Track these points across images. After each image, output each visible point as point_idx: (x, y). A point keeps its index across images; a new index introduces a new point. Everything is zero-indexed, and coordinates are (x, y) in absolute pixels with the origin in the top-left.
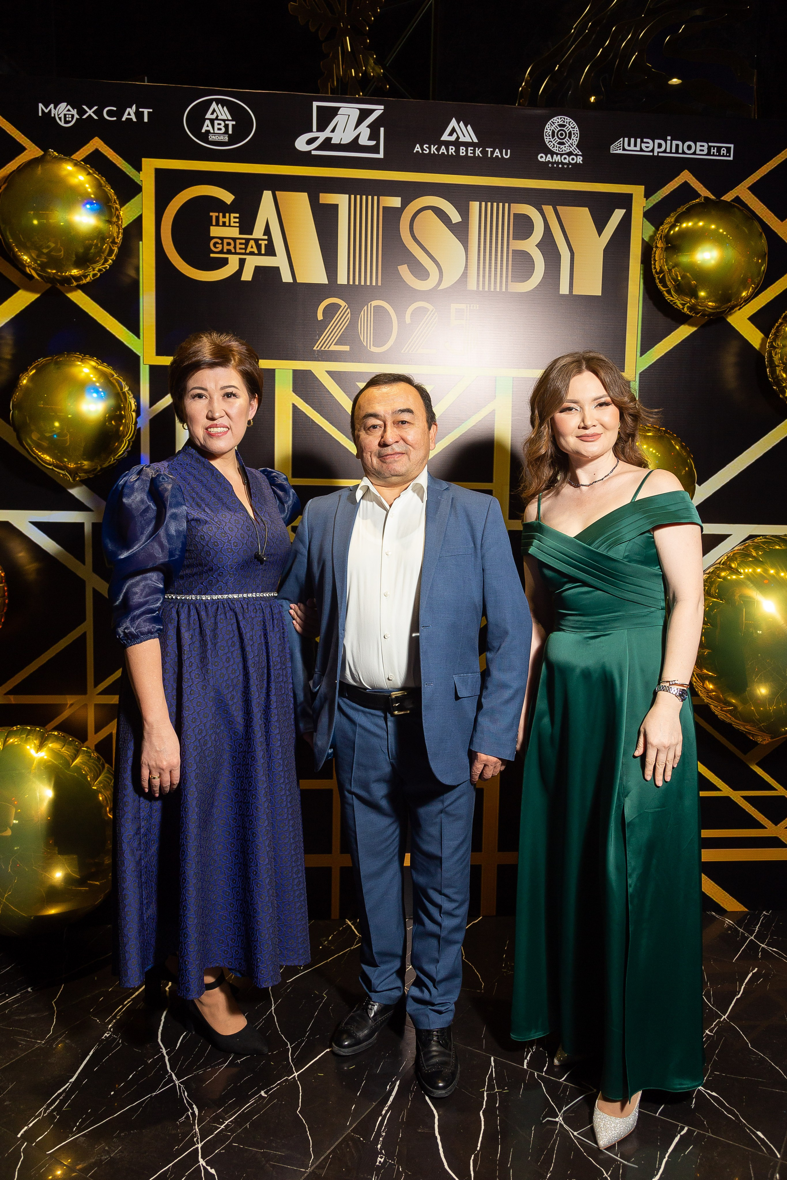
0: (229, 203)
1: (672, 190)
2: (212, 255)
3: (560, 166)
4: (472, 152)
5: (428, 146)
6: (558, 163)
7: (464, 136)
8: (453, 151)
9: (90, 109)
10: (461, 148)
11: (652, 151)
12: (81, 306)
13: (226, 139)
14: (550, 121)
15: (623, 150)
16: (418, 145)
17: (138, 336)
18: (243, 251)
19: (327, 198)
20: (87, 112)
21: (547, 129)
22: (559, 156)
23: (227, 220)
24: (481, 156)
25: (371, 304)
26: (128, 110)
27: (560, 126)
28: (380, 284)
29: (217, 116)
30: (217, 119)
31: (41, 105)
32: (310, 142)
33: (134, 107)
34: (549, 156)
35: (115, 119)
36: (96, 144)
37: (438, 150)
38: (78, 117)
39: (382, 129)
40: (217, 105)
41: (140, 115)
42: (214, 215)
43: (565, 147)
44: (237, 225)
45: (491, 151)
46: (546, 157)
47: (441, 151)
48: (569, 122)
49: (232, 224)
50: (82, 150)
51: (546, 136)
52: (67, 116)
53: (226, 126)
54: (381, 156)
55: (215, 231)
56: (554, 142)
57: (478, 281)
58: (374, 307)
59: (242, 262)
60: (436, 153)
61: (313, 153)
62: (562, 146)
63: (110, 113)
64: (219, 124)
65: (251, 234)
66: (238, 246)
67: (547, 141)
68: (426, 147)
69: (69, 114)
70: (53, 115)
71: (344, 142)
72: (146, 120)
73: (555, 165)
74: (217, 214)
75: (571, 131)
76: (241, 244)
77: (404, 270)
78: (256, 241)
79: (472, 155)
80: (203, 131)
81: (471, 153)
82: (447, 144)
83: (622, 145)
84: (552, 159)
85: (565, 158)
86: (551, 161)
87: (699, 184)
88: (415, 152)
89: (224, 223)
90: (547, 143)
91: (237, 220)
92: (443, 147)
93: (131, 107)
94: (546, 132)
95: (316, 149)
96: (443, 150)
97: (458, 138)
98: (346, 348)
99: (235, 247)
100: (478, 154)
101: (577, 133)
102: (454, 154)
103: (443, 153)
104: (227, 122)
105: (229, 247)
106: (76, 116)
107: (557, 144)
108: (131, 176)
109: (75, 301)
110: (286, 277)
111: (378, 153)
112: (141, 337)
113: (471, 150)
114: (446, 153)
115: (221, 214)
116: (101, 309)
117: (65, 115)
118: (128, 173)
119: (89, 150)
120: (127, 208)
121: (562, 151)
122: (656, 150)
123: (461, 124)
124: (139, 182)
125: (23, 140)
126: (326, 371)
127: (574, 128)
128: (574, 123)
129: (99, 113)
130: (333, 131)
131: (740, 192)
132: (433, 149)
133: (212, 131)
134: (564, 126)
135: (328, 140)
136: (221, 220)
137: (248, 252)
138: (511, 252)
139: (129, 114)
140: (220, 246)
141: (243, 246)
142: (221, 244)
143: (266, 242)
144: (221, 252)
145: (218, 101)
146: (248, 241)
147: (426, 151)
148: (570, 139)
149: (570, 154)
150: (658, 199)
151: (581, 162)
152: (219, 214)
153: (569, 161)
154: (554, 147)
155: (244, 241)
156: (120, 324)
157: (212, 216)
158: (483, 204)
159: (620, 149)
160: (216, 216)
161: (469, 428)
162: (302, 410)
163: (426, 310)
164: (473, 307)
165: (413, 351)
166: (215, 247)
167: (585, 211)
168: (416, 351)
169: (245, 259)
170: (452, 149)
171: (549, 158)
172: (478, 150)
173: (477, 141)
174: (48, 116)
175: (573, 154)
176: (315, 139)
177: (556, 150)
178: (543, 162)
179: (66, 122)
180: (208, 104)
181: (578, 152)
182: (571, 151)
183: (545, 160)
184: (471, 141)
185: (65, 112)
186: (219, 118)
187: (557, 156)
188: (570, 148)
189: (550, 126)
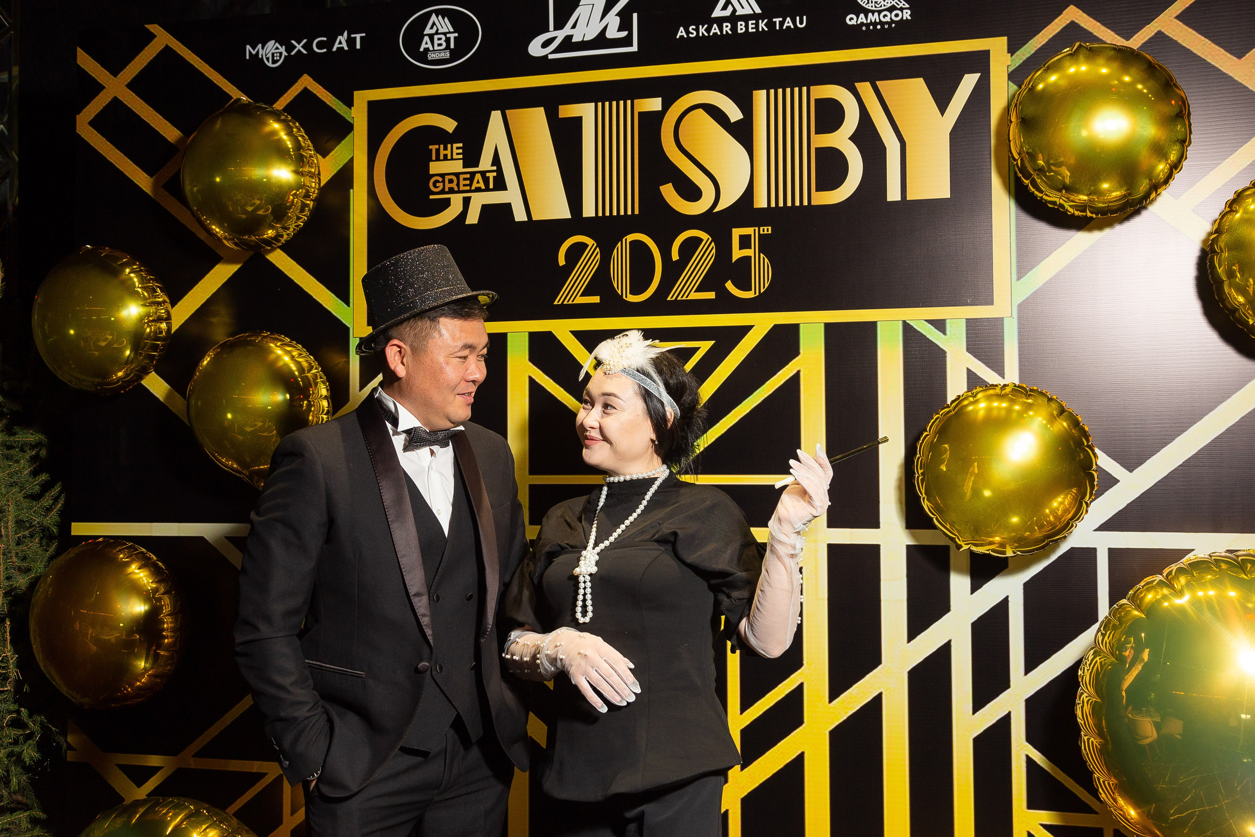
0: (451, 132)
1: (1051, 36)
2: (431, 197)
3: (879, 27)
4: (754, 26)
5: (694, 27)
6: (875, 24)
7: (743, 8)
8: (728, 29)
9: (299, 44)
10: (739, 23)
12: (286, 273)
13: (447, 55)
16: (682, 29)
17: (348, 304)
18: (468, 188)
19: (568, 111)
20: (296, 47)
22: (876, 14)
24: (766, 29)
25: (626, 240)
26: (340, 37)
28: (637, 212)
29: (438, 30)
30: (437, 33)
31: (248, 47)
32: (545, 44)
33: (346, 34)
34: (862, 16)
35: (325, 50)
36: (306, 82)
37: (708, 30)
38: (286, 54)
39: (635, 15)
40: (437, 17)
41: (351, 42)
43: (884, 1)
44: (461, 156)
45: (780, 21)
46: (858, 17)
47: (713, 31)
49: (455, 156)
50: (290, 91)
52: (275, 55)
53: (448, 40)
54: (634, 48)
55: (436, 168)
57: (769, 195)
58: (630, 242)
59: (467, 202)
60: (706, 34)
61: (551, 57)
62: (879, 1)
63: (319, 45)
64: (440, 39)
65: (478, 166)
66: (462, 182)
68: (693, 29)
69: (277, 53)
70: (260, 57)
71: (587, 38)
72: (358, 47)
73: (871, 28)
74: (437, 147)
76: (465, 179)
77: (668, 191)
78: (483, 173)
79: (754, 30)
80: (422, 50)
81: (752, 28)
82: (720, 21)
84: (867, 20)
85: (885, 16)
86: (865, 22)
87: (1095, 22)
88: (678, 37)
89: (445, 156)
91: (461, 151)
92: (715, 26)
93: (342, 35)
95: (555, 51)
96: (715, 29)
97: (735, 11)
98: (596, 299)
99: (458, 185)
100: (762, 28)
102: (730, 32)
103: (715, 34)
104: (448, 35)
105: (451, 185)
106: (285, 54)
108: (342, 114)
109: (280, 268)
110: (520, 215)
111: (630, 44)
112: (351, 305)
113: (752, 24)
114: (719, 33)
115: (442, 146)
116: (308, 274)
117: (273, 54)
118: (338, 111)
119: (297, 89)
120: (336, 152)
121: (881, 6)
124: (350, 120)
125: (229, 88)
126: (570, 331)
129: (308, 46)
130: (574, 27)
131: (1163, 24)
132: (702, 30)
133: (431, 49)
136: (442, 152)
137: (473, 188)
138: (812, 150)
139: (340, 43)
140: (440, 185)
141: (468, 182)
142: (442, 182)
143: (495, 174)
144: (443, 192)
146: (473, 174)
147: (692, 34)
149: (892, 9)
150: (1029, 52)
151: (909, 18)
152: (439, 147)
154: (868, 3)
155: (468, 176)
156: (328, 291)
157: (431, 150)
158: (772, 91)
160: (436, 149)
161: (763, 398)
162: (541, 384)
163: (699, 240)
164: (764, 231)
165: (682, 297)
166: (435, 186)
167: (919, 83)
168: (687, 297)
169: (470, 198)
170: (727, 26)
171: (862, 18)
172: (762, 22)
173: (760, 11)
174: (255, 57)
175: (897, 9)
176: (552, 40)
177: (872, 7)
178: (853, 25)
179: (274, 62)
180: (427, 17)
181: (904, 5)
182: (893, 5)
183: (857, 22)
184: (752, 13)
185: (273, 51)
186: (439, 32)
187: (873, 15)
188: (891, 1)
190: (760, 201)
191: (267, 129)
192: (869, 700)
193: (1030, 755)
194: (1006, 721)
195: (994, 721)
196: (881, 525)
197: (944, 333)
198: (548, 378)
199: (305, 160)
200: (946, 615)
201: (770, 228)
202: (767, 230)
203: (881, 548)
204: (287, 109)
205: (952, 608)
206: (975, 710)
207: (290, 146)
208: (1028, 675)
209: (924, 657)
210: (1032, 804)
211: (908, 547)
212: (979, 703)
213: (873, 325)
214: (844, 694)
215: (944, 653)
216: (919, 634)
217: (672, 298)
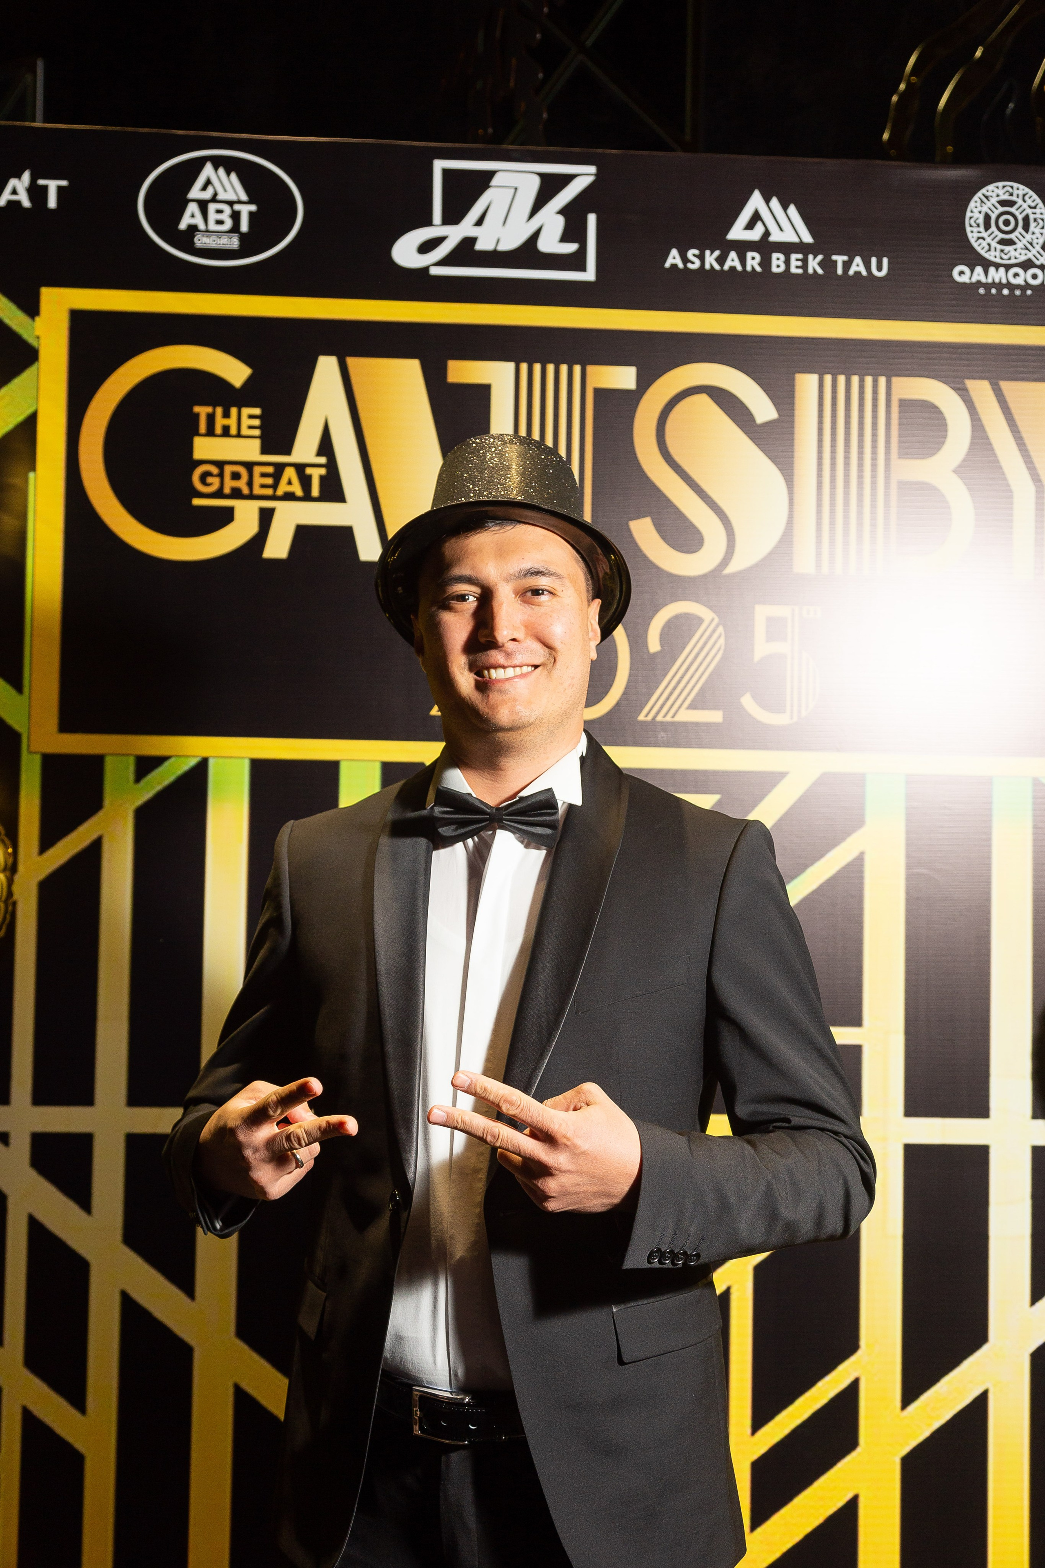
0: (238, 385)
2: (197, 502)
3: (1006, 292)
4: (800, 263)
5: (696, 252)
6: (1000, 286)
7: (782, 230)
8: (755, 263)
10: (775, 256)
13: (234, 243)
14: (979, 194)
16: (674, 252)
17: (19, 689)
18: (269, 492)
19: (464, 372)
21: (972, 212)
22: (1002, 270)
23: (232, 422)
24: (820, 271)
26: (13, 182)
27: (1003, 203)
29: (216, 194)
30: (214, 199)
32: (426, 247)
33: (26, 176)
34: (979, 270)
37: (721, 260)
39: (592, 219)
40: (216, 170)
41: (37, 193)
42: (203, 411)
43: (1016, 250)
44: (257, 432)
45: (844, 262)
46: (972, 271)
47: (728, 263)
48: (1024, 195)
49: (245, 431)
53: (235, 216)
54: (589, 275)
55: (205, 448)
56: (989, 240)
57: (819, 554)
59: (266, 517)
60: (717, 267)
61: (435, 271)
62: (1007, 249)
64: (219, 212)
65: (289, 453)
66: (258, 480)
67: (972, 236)
68: (694, 255)
71: (503, 247)
72: (52, 203)
73: (994, 291)
74: (209, 409)
75: (1028, 214)
76: (264, 475)
77: (645, 532)
78: (300, 468)
79: (800, 271)
80: (183, 226)
81: (797, 267)
82: (742, 248)
84: (987, 278)
85: (1016, 275)
86: (983, 280)
88: (667, 265)
89: (226, 429)
90: (972, 241)
91: (257, 422)
92: (733, 255)
93: (19, 176)
94: (971, 218)
95: (441, 263)
96: (733, 260)
97: (767, 233)
99: (250, 484)
100: (814, 269)
101: (1042, 219)
102: (758, 269)
103: (732, 269)
104: (237, 207)
105: (235, 484)
107: (997, 243)
108: (15, 329)
110: (369, 550)
111: (582, 268)
112: (26, 689)
113: (797, 260)
114: (739, 268)
115: (219, 411)
118: (9, 322)
121: (1009, 258)
123: (775, 202)
124: (31, 341)
127: (1035, 207)
128: (1034, 196)
130: (479, 222)
132: (711, 259)
133: (202, 226)
134: (1011, 204)
135: (469, 242)
136: (220, 422)
137: (280, 492)
138: (894, 486)
139: (14, 192)
140: (215, 482)
141: (269, 481)
142: (217, 476)
143: (323, 471)
144: (219, 494)
145: (217, 162)
146: (280, 468)
147: (693, 263)
148: (1027, 233)
149: (1027, 265)
152: (215, 410)
153: (1025, 281)
154: (989, 250)
155: (270, 470)
157: (198, 414)
158: (828, 379)
160: (208, 414)
161: (802, 896)
163: (696, 621)
165: (664, 717)
166: (204, 481)
168: (673, 717)
169: (273, 510)
170: (753, 258)
172: (814, 259)
173: (811, 240)
175: (1034, 266)
176: (438, 241)
177: (995, 257)
178: (965, 283)
180: (195, 167)
182: (1029, 260)
183: (970, 279)
184: (798, 240)
186: (219, 198)
187: (997, 270)
188: (1027, 251)
189: (978, 204)
190: (804, 562)
192: (965, 1405)
196: (991, 1113)
203: (994, 1151)
211: (1034, 1151)
214: (927, 1394)
217: (647, 716)
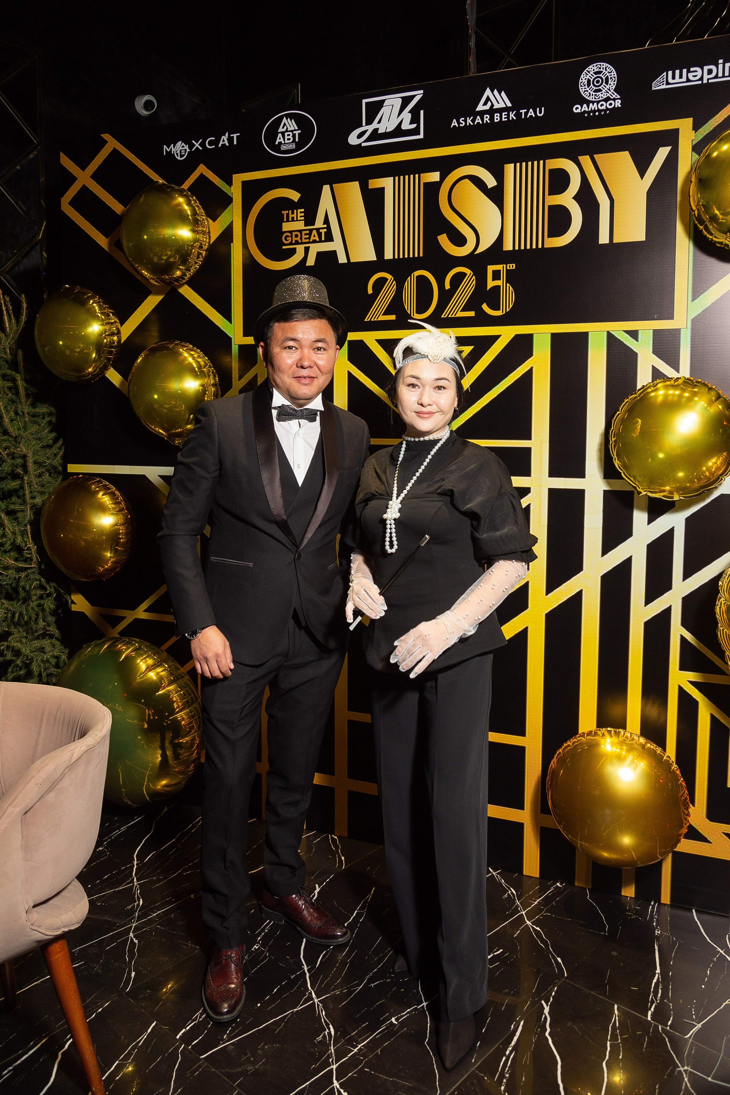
0: (296, 201)
2: (284, 247)
3: (597, 114)
4: (506, 116)
5: (463, 119)
6: (594, 111)
7: (498, 103)
8: (487, 119)
9: (197, 143)
11: (701, 79)
13: (294, 146)
14: (585, 71)
15: (666, 85)
16: (455, 120)
17: (231, 322)
18: (308, 240)
19: (375, 183)
20: (195, 145)
21: (582, 79)
22: (595, 104)
23: (295, 216)
24: (515, 118)
25: (414, 275)
26: (223, 137)
27: (596, 73)
28: (421, 255)
29: (287, 128)
30: (287, 131)
31: (165, 147)
32: (360, 136)
33: (227, 134)
34: (585, 105)
35: (214, 146)
36: (202, 169)
37: (473, 121)
38: (189, 151)
39: (422, 112)
40: (287, 120)
41: (230, 140)
42: (285, 213)
43: (602, 94)
44: (303, 218)
45: (525, 112)
46: (582, 107)
47: (477, 121)
48: (606, 67)
49: (299, 218)
50: (191, 176)
51: (581, 86)
52: (182, 151)
54: (421, 136)
55: (287, 227)
56: (589, 91)
57: (514, 241)
58: (416, 277)
59: (307, 250)
60: (472, 124)
61: (363, 145)
62: (598, 94)
63: (210, 143)
64: (289, 135)
65: (314, 225)
66: (304, 237)
67: (582, 91)
68: (462, 120)
69: (183, 150)
70: (173, 153)
71: (389, 130)
72: (235, 143)
73: (592, 114)
74: (287, 212)
75: (608, 76)
76: (306, 234)
77: (443, 240)
78: (318, 230)
79: (506, 119)
80: (277, 143)
81: (505, 118)
82: (482, 113)
83: (665, 79)
84: (588, 109)
85: (602, 105)
86: (587, 110)
88: (452, 127)
89: (293, 218)
90: (582, 93)
91: (303, 214)
92: (478, 117)
93: (225, 135)
94: (581, 82)
95: (366, 141)
96: (478, 120)
97: (492, 105)
98: (393, 317)
99: (301, 238)
100: (512, 118)
101: (615, 77)
102: (489, 122)
103: (478, 123)
104: (294, 132)
105: (296, 239)
106: (188, 150)
107: (593, 92)
108: (225, 191)
110: (342, 259)
111: (418, 133)
112: (233, 323)
113: (505, 115)
114: (481, 123)
115: (290, 211)
117: (181, 151)
118: (223, 189)
119: (197, 175)
120: (222, 218)
121: (599, 98)
122: (706, 77)
123: (496, 92)
124: (230, 195)
125: (154, 176)
126: (376, 340)
127: (611, 72)
128: (611, 67)
129: (202, 144)
130: (379, 122)
132: (469, 121)
133: (283, 142)
134: (600, 72)
136: (291, 216)
137: (311, 240)
138: (546, 207)
139: (224, 141)
140: (289, 239)
141: (308, 236)
142: (290, 237)
143: (325, 230)
144: (291, 244)
145: (287, 116)
146: (311, 231)
147: (462, 124)
148: (607, 85)
149: (607, 100)
150: (708, 130)
151: (620, 106)
152: (289, 212)
154: (590, 96)
155: (308, 232)
156: (218, 313)
157: (283, 214)
158: (518, 165)
159: (663, 84)
160: (287, 214)
161: (506, 387)
162: (356, 376)
163: (464, 275)
164: (510, 267)
165: (452, 315)
166: (286, 240)
167: (626, 155)
168: (455, 315)
169: (309, 247)
170: (487, 117)
171: (585, 107)
172: (512, 113)
173: (511, 105)
174: (169, 153)
175: (611, 99)
176: (365, 132)
177: (592, 98)
178: (578, 113)
179: (182, 156)
181: (616, 96)
182: (608, 97)
183: (581, 110)
184: (505, 106)
185: (181, 149)
186: (288, 130)
187: (593, 105)
188: (607, 93)
189: (585, 76)
190: (508, 246)
191: (175, 202)
192: (574, 594)
193: (684, 635)
194: (668, 611)
195: (660, 612)
196: (586, 476)
197: (637, 339)
198: (360, 372)
199: (199, 223)
200: (630, 539)
201: (514, 265)
202: (512, 266)
203: (586, 492)
204: (191, 189)
205: (634, 534)
206: (647, 603)
207: (189, 213)
208: (685, 581)
209: (613, 567)
210: (683, 667)
211: (605, 491)
212: (650, 598)
213: (586, 334)
214: (556, 590)
215: (626, 565)
216: (610, 551)
217: (445, 316)
